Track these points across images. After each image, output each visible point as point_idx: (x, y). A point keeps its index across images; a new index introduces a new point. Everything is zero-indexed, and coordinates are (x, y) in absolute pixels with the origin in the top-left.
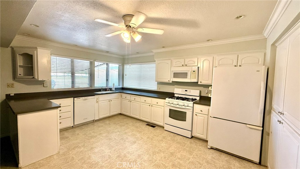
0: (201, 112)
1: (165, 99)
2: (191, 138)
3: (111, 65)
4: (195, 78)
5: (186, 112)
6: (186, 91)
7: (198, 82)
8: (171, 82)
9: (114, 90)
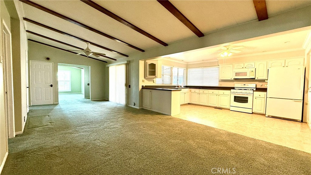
0: (259, 96)
1: (230, 90)
2: (252, 113)
3: (180, 69)
4: (253, 76)
5: (248, 97)
6: (244, 85)
7: (255, 78)
8: (233, 79)
9: (183, 87)
